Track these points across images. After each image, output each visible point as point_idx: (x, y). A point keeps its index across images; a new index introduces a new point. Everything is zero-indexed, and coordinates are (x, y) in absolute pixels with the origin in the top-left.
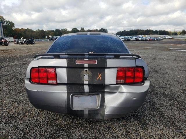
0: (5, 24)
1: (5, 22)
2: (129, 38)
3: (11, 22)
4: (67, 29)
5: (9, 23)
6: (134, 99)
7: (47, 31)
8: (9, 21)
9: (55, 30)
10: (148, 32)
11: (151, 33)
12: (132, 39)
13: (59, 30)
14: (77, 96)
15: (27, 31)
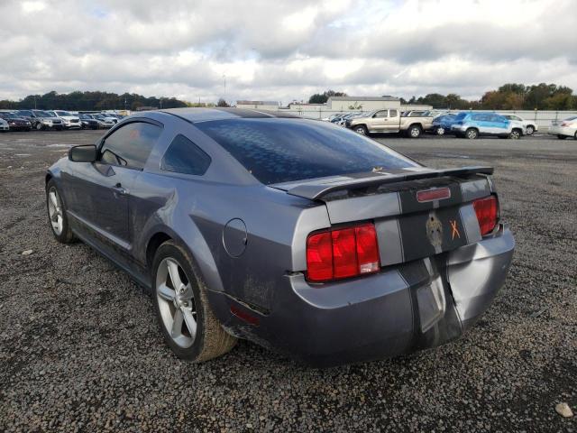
2: (94, 120)
10: (131, 102)
11: (141, 106)
12: (104, 124)
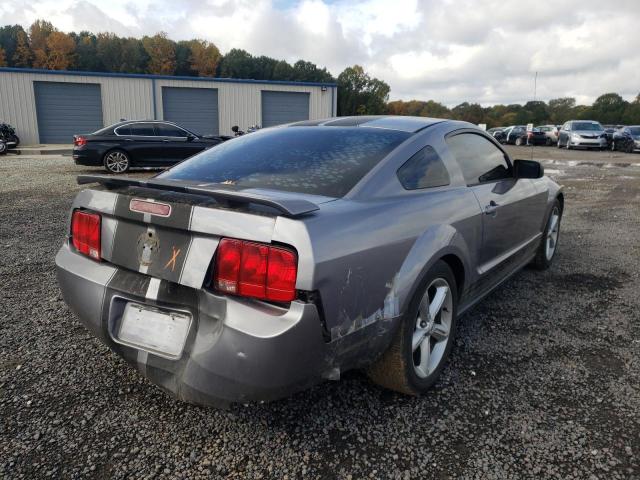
0: (365, 89)
1: (364, 83)
3: (381, 83)
4: (572, 100)
5: (376, 86)
6: (241, 354)
7: (496, 107)
8: (375, 80)
9: (523, 104)
13: (542, 104)
14: (136, 307)
15: (426, 108)
